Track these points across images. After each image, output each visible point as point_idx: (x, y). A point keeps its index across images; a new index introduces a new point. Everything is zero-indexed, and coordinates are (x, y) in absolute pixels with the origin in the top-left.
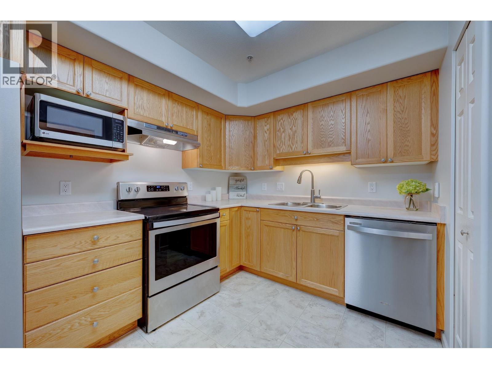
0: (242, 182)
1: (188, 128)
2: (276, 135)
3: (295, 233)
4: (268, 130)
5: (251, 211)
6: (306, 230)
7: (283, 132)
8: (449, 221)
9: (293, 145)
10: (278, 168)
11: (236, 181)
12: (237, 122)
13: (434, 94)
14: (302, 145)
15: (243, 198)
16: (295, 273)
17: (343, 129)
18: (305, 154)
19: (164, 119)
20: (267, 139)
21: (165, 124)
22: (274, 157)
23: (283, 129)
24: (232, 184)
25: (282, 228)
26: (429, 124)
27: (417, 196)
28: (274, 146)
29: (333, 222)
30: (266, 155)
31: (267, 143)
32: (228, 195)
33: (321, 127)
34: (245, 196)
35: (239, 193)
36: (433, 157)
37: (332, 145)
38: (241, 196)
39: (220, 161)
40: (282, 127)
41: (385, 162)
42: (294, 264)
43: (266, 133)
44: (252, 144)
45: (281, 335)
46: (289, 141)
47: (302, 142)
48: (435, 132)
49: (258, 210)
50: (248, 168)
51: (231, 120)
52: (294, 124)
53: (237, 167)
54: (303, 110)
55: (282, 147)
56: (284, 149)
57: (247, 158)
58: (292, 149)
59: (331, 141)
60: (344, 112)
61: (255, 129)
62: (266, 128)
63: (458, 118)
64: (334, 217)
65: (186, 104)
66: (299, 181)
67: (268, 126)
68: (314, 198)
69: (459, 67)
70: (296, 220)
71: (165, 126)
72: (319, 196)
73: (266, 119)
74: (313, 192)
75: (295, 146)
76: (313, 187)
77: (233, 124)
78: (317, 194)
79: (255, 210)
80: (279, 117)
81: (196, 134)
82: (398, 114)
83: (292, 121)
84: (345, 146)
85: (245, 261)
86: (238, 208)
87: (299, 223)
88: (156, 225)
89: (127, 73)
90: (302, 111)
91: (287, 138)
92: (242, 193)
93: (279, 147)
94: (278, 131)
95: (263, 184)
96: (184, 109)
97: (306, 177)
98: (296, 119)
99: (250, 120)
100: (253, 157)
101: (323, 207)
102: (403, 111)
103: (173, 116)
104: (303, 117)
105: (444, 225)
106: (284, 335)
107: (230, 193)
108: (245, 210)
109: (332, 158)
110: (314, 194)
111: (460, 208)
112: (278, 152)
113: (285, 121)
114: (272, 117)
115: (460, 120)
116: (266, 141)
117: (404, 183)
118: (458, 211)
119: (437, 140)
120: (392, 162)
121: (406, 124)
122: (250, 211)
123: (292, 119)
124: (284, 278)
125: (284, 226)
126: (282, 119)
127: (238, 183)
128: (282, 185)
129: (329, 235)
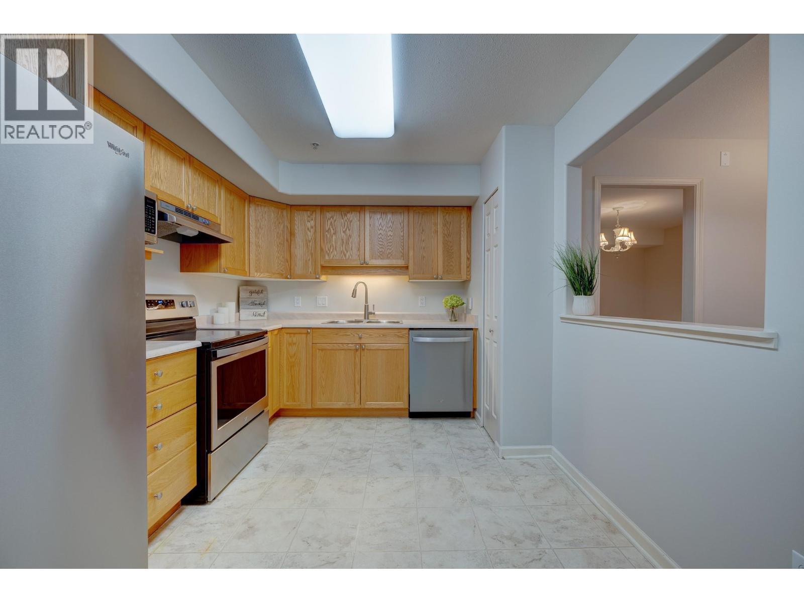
0: (261, 295)
1: (210, 212)
2: (323, 236)
3: (358, 353)
4: (312, 227)
5: (297, 334)
6: (372, 348)
7: (334, 234)
8: (480, 326)
9: (347, 252)
10: (323, 278)
11: (251, 292)
12: (266, 209)
13: (469, 227)
14: (359, 253)
15: (262, 318)
16: (359, 398)
17: (402, 242)
18: (362, 264)
19: (183, 197)
20: (311, 239)
21: (186, 205)
22: (322, 263)
23: (333, 230)
24: (245, 297)
25: (342, 350)
26: (466, 250)
27: (457, 308)
28: (322, 250)
29: (399, 336)
30: (309, 260)
31: (311, 244)
32: (238, 313)
33: (380, 237)
34: (266, 315)
35: (256, 310)
36: (468, 276)
37: (391, 257)
38: (260, 315)
39: (244, 264)
40: (332, 227)
41: (437, 279)
42: (358, 387)
43: (310, 232)
44: (288, 242)
45: (368, 451)
46: (343, 246)
47: (359, 250)
48: (469, 256)
49: (308, 330)
50: (282, 275)
51: (258, 205)
52: (348, 227)
53: (267, 274)
54: (359, 212)
55: (332, 252)
56: (334, 257)
57: (281, 261)
58: (345, 256)
59: (389, 253)
60: (402, 225)
61: (291, 221)
62: (309, 225)
63: (486, 253)
64: (400, 331)
65: (208, 176)
66: (354, 294)
67: (312, 223)
68: (367, 314)
69: (486, 217)
70: (360, 338)
71: (185, 208)
72: (373, 311)
73: (309, 212)
74: (366, 307)
75: (349, 253)
76: (366, 302)
77: (260, 210)
78: (371, 310)
79: (305, 331)
80: (327, 214)
81: (219, 222)
82: (446, 237)
83: (346, 223)
84: (403, 260)
85: (288, 402)
86: (279, 331)
87: (362, 341)
88: (220, 353)
89: (142, 120)
90: (358, 214)
91: (339, 242)
92: (261, 311)
93: (328, 252)
94: (328, 231)
95: (296, 297)
96: (206, 182)
97: (361, 290)
98: (351, 221)
99: (285, 209)
100: (289, 260)
101: (383, 323)
102: (449, 235)
103: (193, 193)
104: (359, 221)
105: (477, 329)
106: (370, 451)
107: (241, 311)
108: (287, 333)
109: (389, 270)
110: (368, 310)
111: (488, 315)
112: (327, 258)
113: (337, 220)
114: (318, 212)
115: (488, 255)
116: (310, 241)
117: (449, 297)
118: (486, 318)
119: (470, 264)
120: (441, 279)
121: (451, 247)
122: (294, 334)
123: (346, 220)
124: (346, 407)
125: (345, 347)
126: (332, 217)
127: (254, 295)
128: (325, 299)
129: (394, 350)
